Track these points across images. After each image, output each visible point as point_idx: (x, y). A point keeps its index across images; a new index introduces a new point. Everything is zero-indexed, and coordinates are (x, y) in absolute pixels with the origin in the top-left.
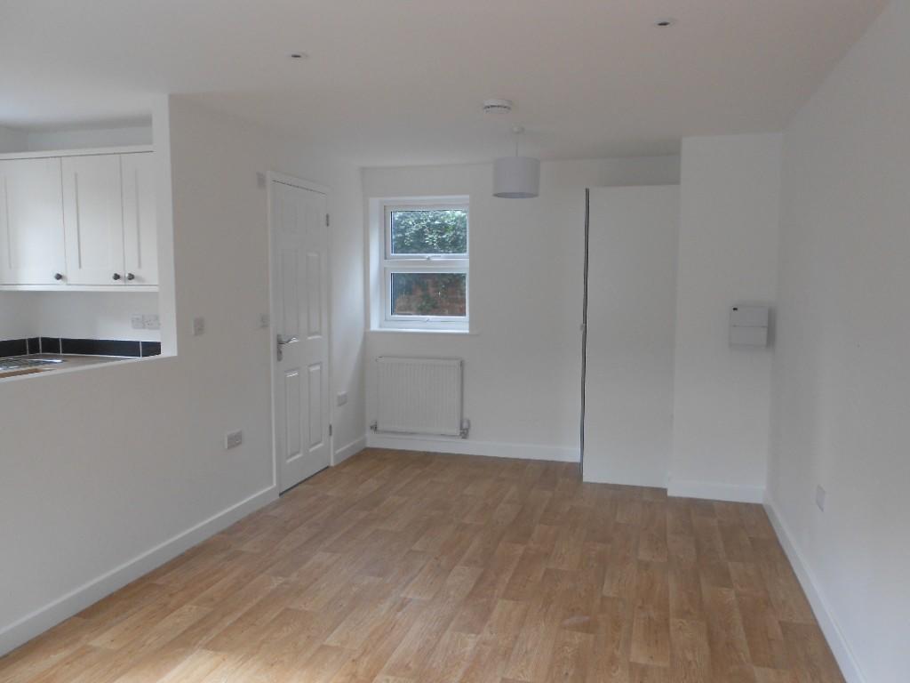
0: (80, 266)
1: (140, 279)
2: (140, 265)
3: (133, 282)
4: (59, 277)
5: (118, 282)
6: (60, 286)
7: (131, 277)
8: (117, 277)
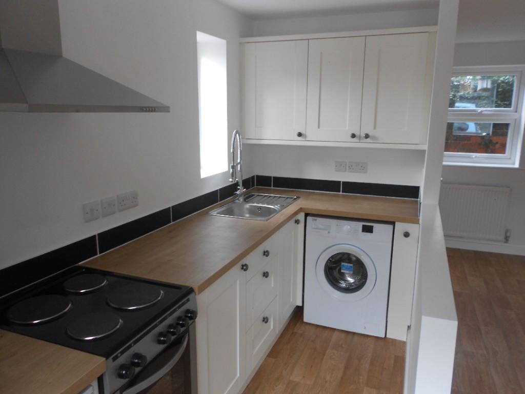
0: (319, 127)
1: (374, 138)
2: (375, 128)
3: (368, 140)
4: (300, 135)
5: (354, 140)
6: (300, 142)
7: (367, 136)
8: (353, 136)
